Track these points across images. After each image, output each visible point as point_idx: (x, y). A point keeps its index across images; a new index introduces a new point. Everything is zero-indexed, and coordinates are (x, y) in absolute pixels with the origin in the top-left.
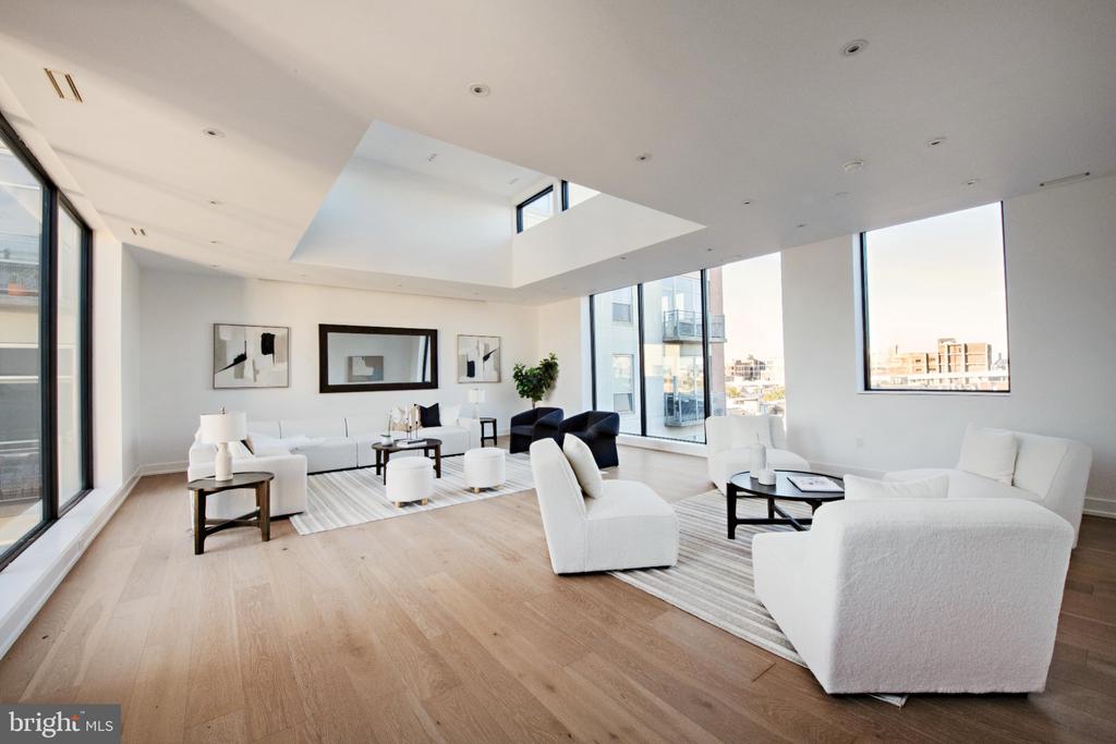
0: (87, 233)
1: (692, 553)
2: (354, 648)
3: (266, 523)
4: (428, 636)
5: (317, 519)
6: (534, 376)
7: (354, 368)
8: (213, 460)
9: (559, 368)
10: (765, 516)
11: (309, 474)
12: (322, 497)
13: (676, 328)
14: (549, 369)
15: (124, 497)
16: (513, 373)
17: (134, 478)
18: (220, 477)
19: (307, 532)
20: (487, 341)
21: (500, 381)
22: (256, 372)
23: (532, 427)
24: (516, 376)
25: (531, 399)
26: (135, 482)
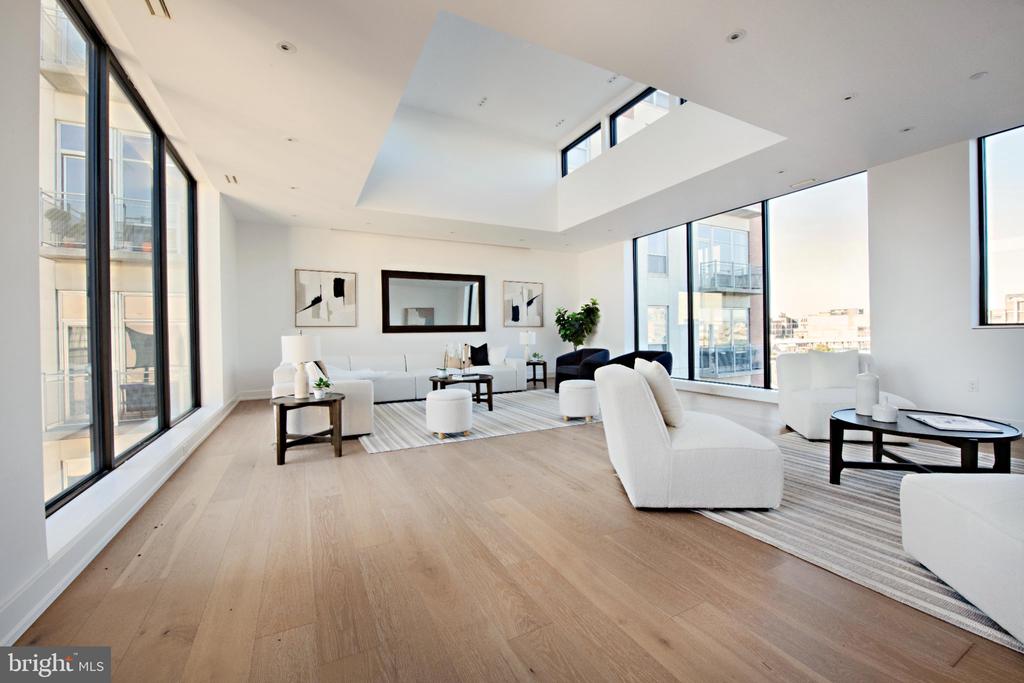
0: (192, 184)
1: (791, 496)
2: (428, 569)
3: (338, 441)
4: (503, 561)
5: (383, 440)
6: (577, 320)
7: (409, 318)
8: (293, 381)
9: (599, 313)
10: (870, 459)
11: (375, 403)
12: (388, 423)
13: (713, 279)
14: (591, 313)
15: (224, 416)
16: (556, 318)
17: (232, 403)
18: (299, 396)
19: (374, 451)
20: (531, 287)
21: (542, 326)
22: (330, 313)
24: (558, 321)
25: (572, 343)
26: (233, 406)
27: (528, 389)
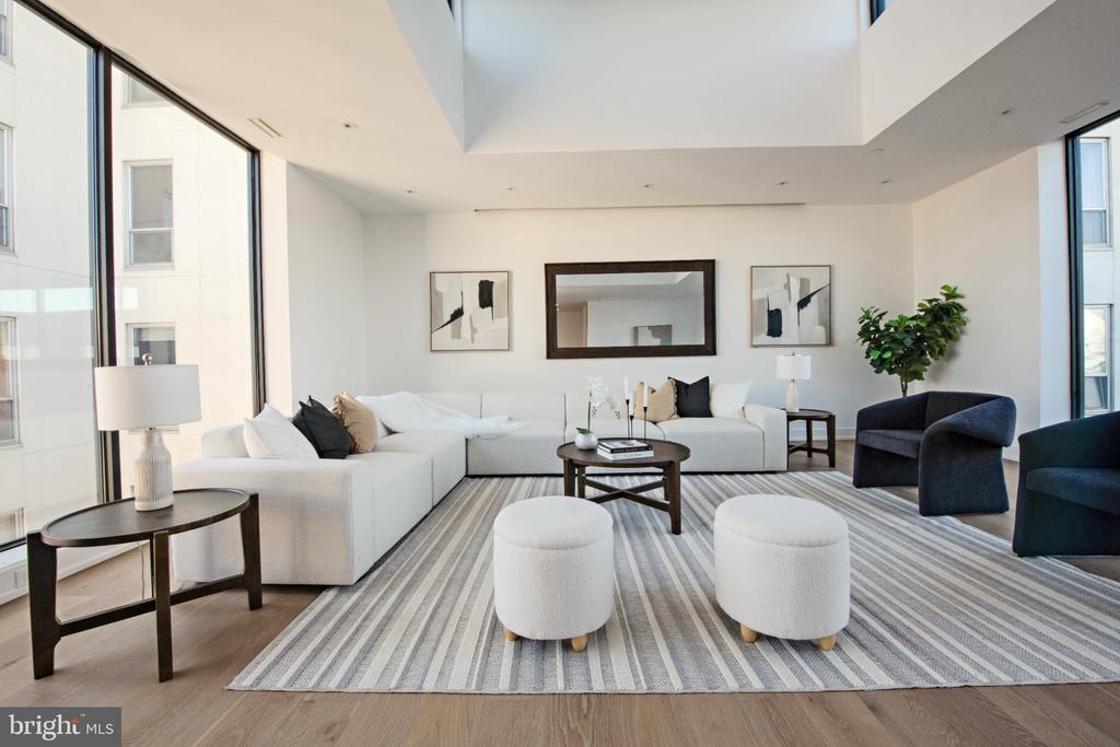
6: (907, 330)
9: (965, 315)
14: (943, 316)
16: (859, 328)
20: (805, 273)
21: (830, 342)
22: (473, 329)
23: (920, 437)
24: (865, 333)
25: (896, 377)
27: (791, 468)
